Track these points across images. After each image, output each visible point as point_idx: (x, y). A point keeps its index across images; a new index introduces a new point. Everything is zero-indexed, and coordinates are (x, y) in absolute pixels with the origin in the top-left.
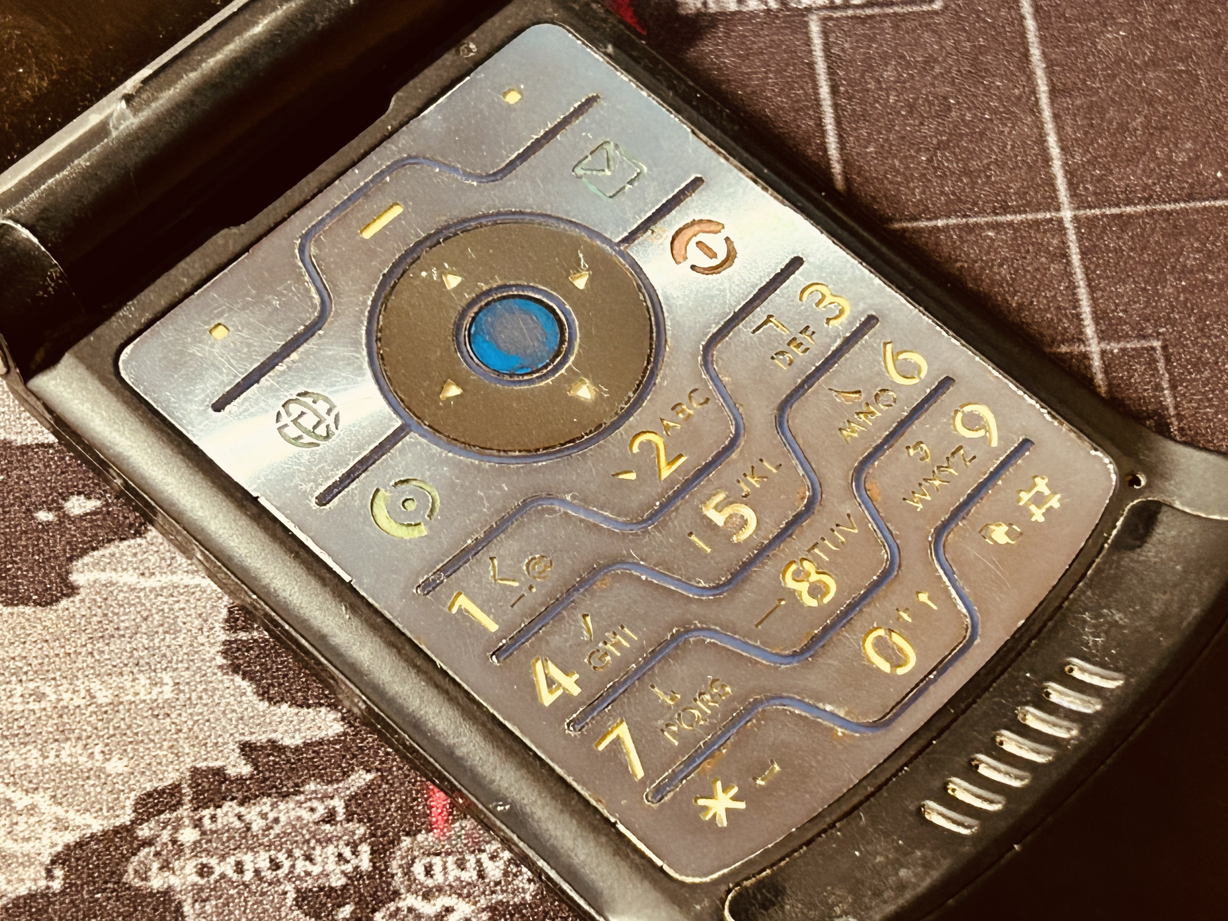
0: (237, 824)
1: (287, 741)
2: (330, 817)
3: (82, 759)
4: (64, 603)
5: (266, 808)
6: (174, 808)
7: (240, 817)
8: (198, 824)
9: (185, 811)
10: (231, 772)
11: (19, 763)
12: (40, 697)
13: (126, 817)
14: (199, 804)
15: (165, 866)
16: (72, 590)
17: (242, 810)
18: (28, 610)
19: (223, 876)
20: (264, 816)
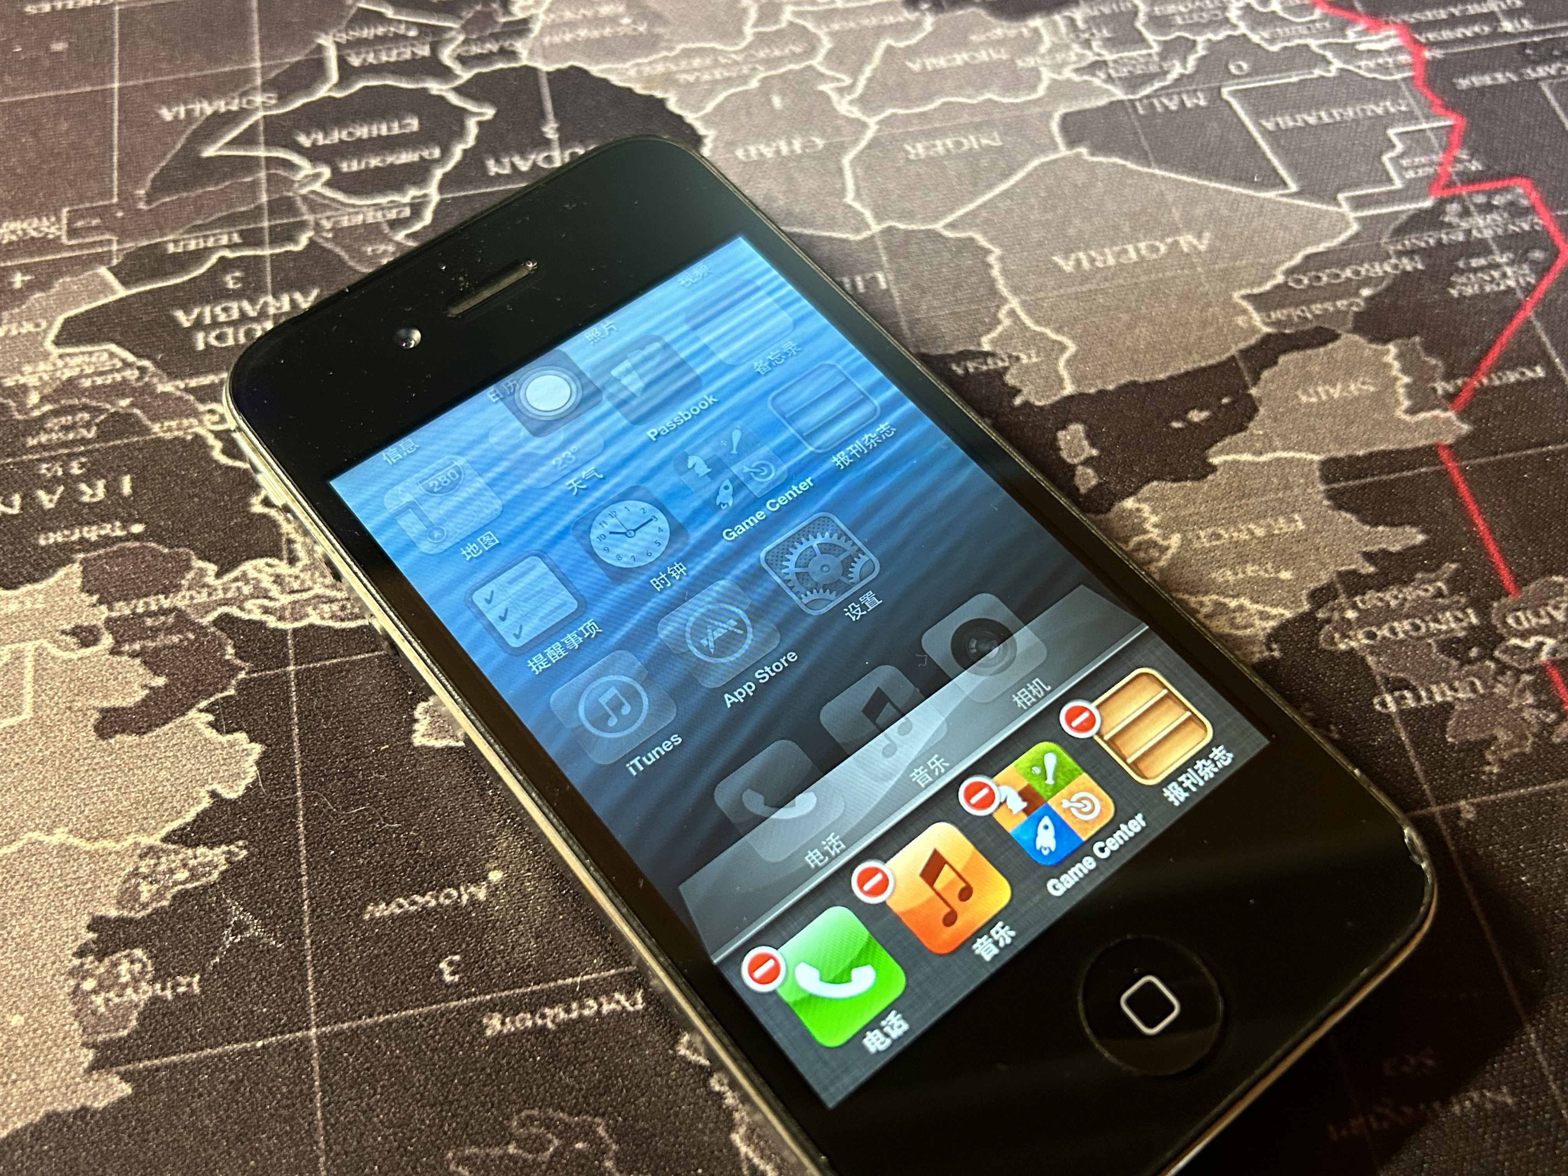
0: (1380, 604)
1: (1392, 549)
2: (1439, 594)
3: (1262, 573)
4: (1210, 477)
5: (1395, 592)
6: (1336, 597)
7: (1381, 600)
8: (1354, 606)
9: (1343, 599)
10: (1363, 571)
11: (1221, 580)
12: (1219, 537)
13: (1306, 607)
14: (1351, 595)
15: (1344, 636)
16: (1213, 469)
17: (1380, 595)
18: (1189, 484)
19: (1384, 638)
20: (1396, 597)
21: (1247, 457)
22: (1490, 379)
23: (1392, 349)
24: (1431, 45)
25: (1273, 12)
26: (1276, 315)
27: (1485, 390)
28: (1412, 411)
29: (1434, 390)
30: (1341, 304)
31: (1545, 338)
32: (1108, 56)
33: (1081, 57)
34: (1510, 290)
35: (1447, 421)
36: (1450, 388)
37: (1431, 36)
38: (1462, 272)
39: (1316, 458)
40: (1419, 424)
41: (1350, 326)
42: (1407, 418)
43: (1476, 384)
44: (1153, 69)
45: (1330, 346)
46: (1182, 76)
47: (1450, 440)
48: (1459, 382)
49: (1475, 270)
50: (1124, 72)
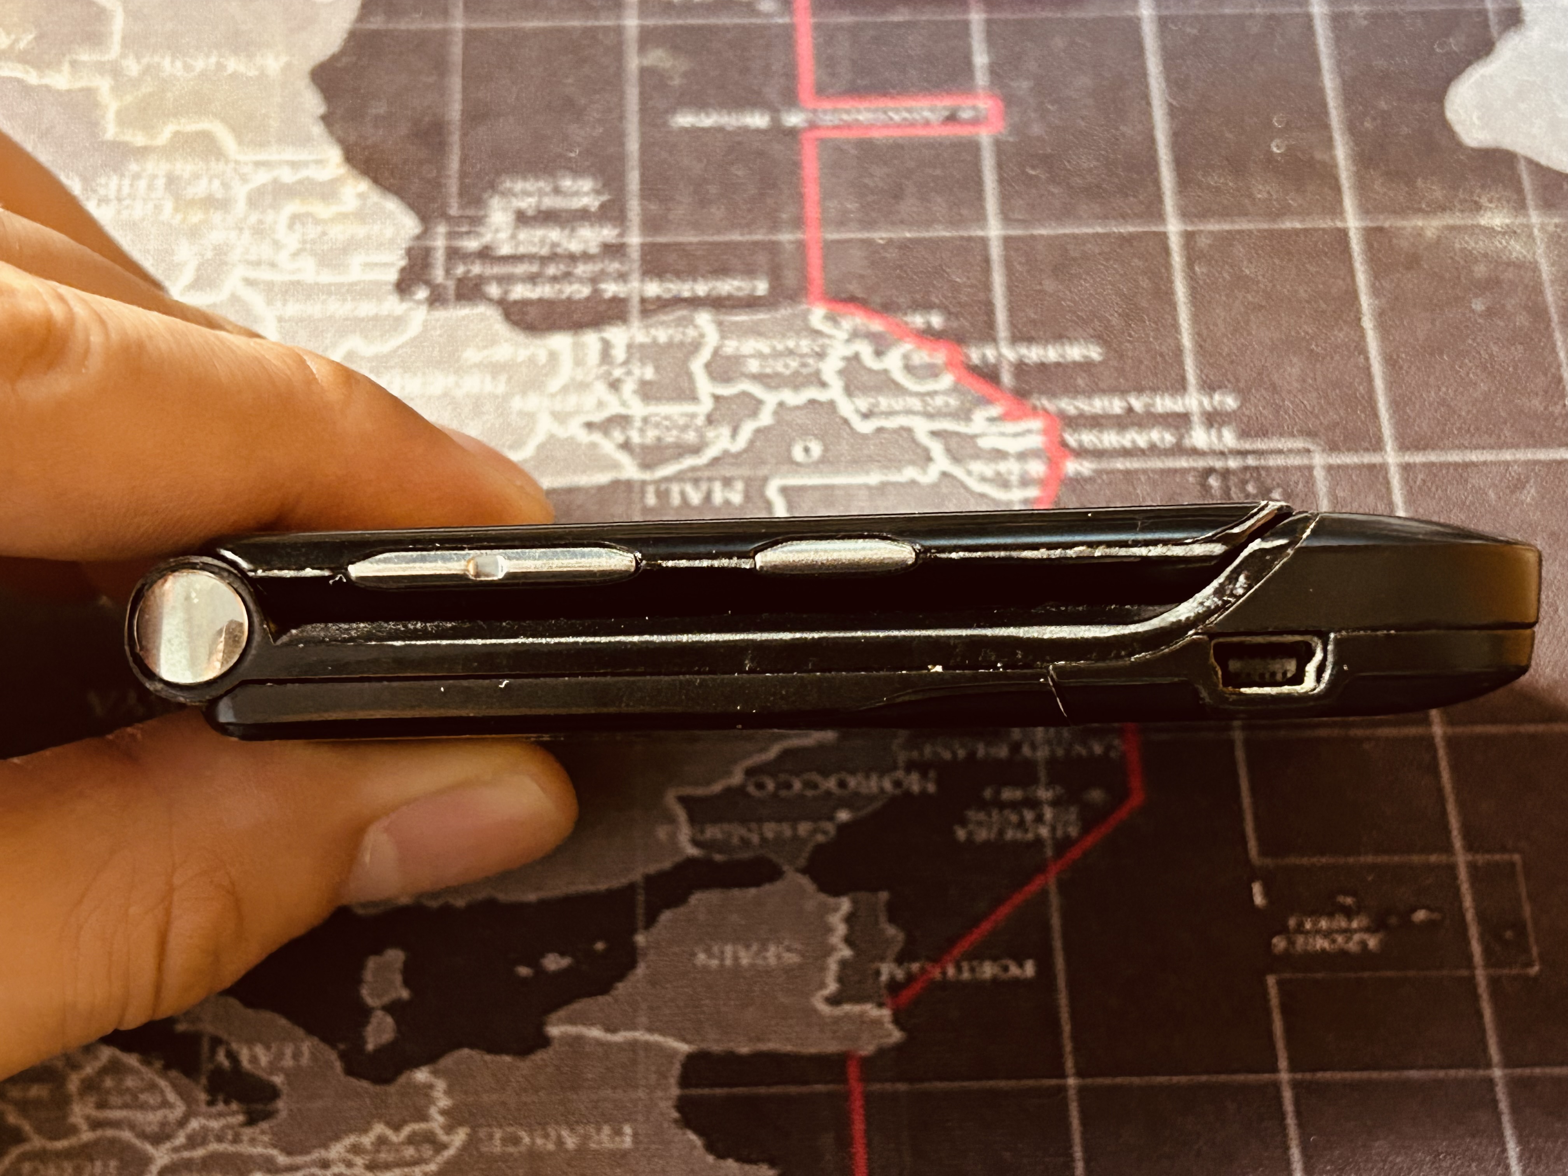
4: (538, 1054)
12: (517, 1141)
16: (548, 1042)
18: (507, 1059)
21: (595, 1033)
22: (959, 969)
23: (845, 905)
24: (1081, 453)
25: (886, 372)
26: (712, 832)
27: (945, 985)
28: (834, 1001)
29: (878, 973)
30: (804, 828)
31: (1056, 921)
32: (637, 409)
33: (601, 404)
34: (1038, 841)
35: (877, 1023)
36: (900, 974)
37: (1088, 438)
38: (983, 805)
39: (684, 1048)
40: (837, 1020)
41: (802, 862)
42: (825, 1009)
43: (937, 974)
44: (691, 437)
45: (767, 887)
46: (726, 453)
47: (868, 1049)
48: (915, 967)
49: (1002, 806)
50: (651, 435)
